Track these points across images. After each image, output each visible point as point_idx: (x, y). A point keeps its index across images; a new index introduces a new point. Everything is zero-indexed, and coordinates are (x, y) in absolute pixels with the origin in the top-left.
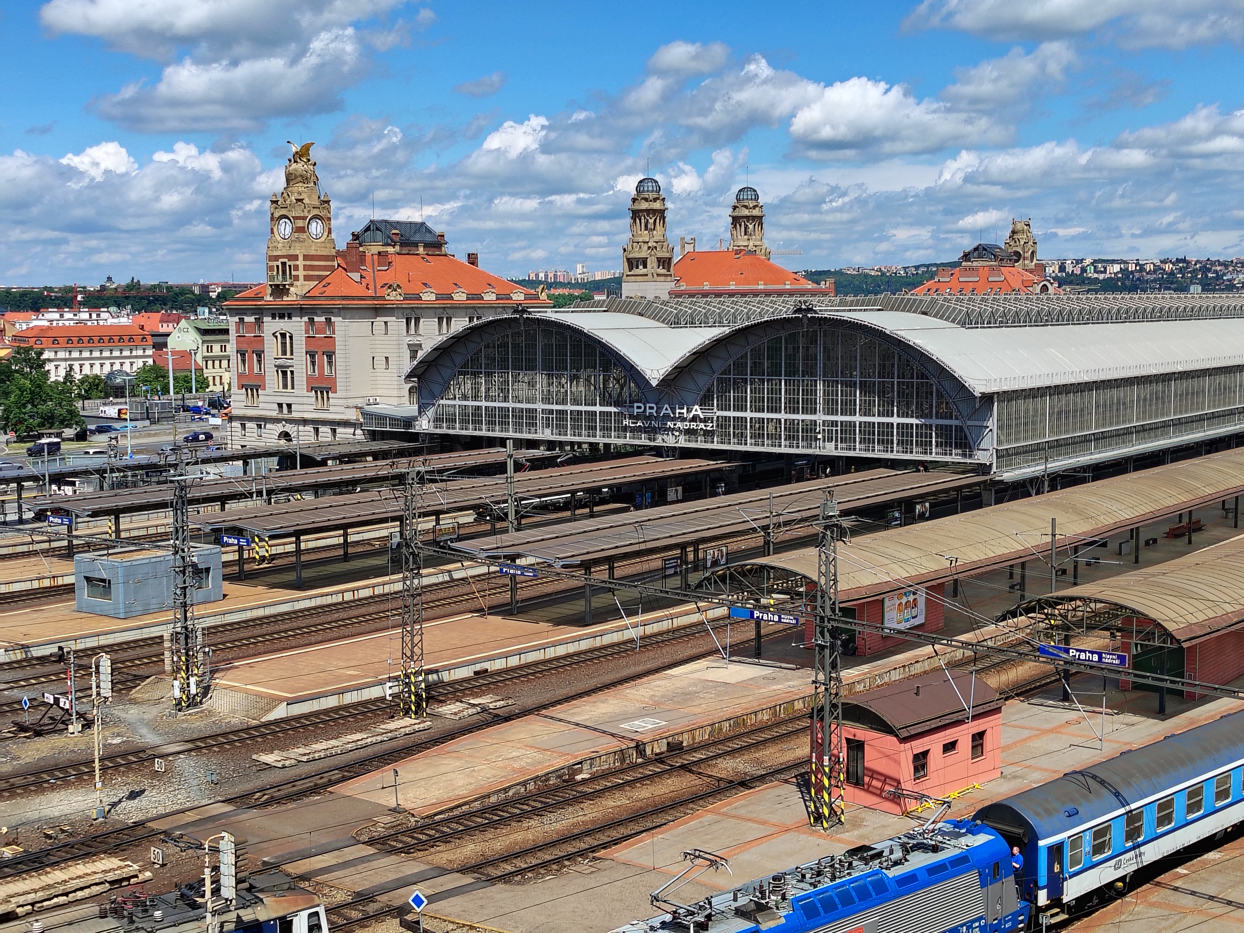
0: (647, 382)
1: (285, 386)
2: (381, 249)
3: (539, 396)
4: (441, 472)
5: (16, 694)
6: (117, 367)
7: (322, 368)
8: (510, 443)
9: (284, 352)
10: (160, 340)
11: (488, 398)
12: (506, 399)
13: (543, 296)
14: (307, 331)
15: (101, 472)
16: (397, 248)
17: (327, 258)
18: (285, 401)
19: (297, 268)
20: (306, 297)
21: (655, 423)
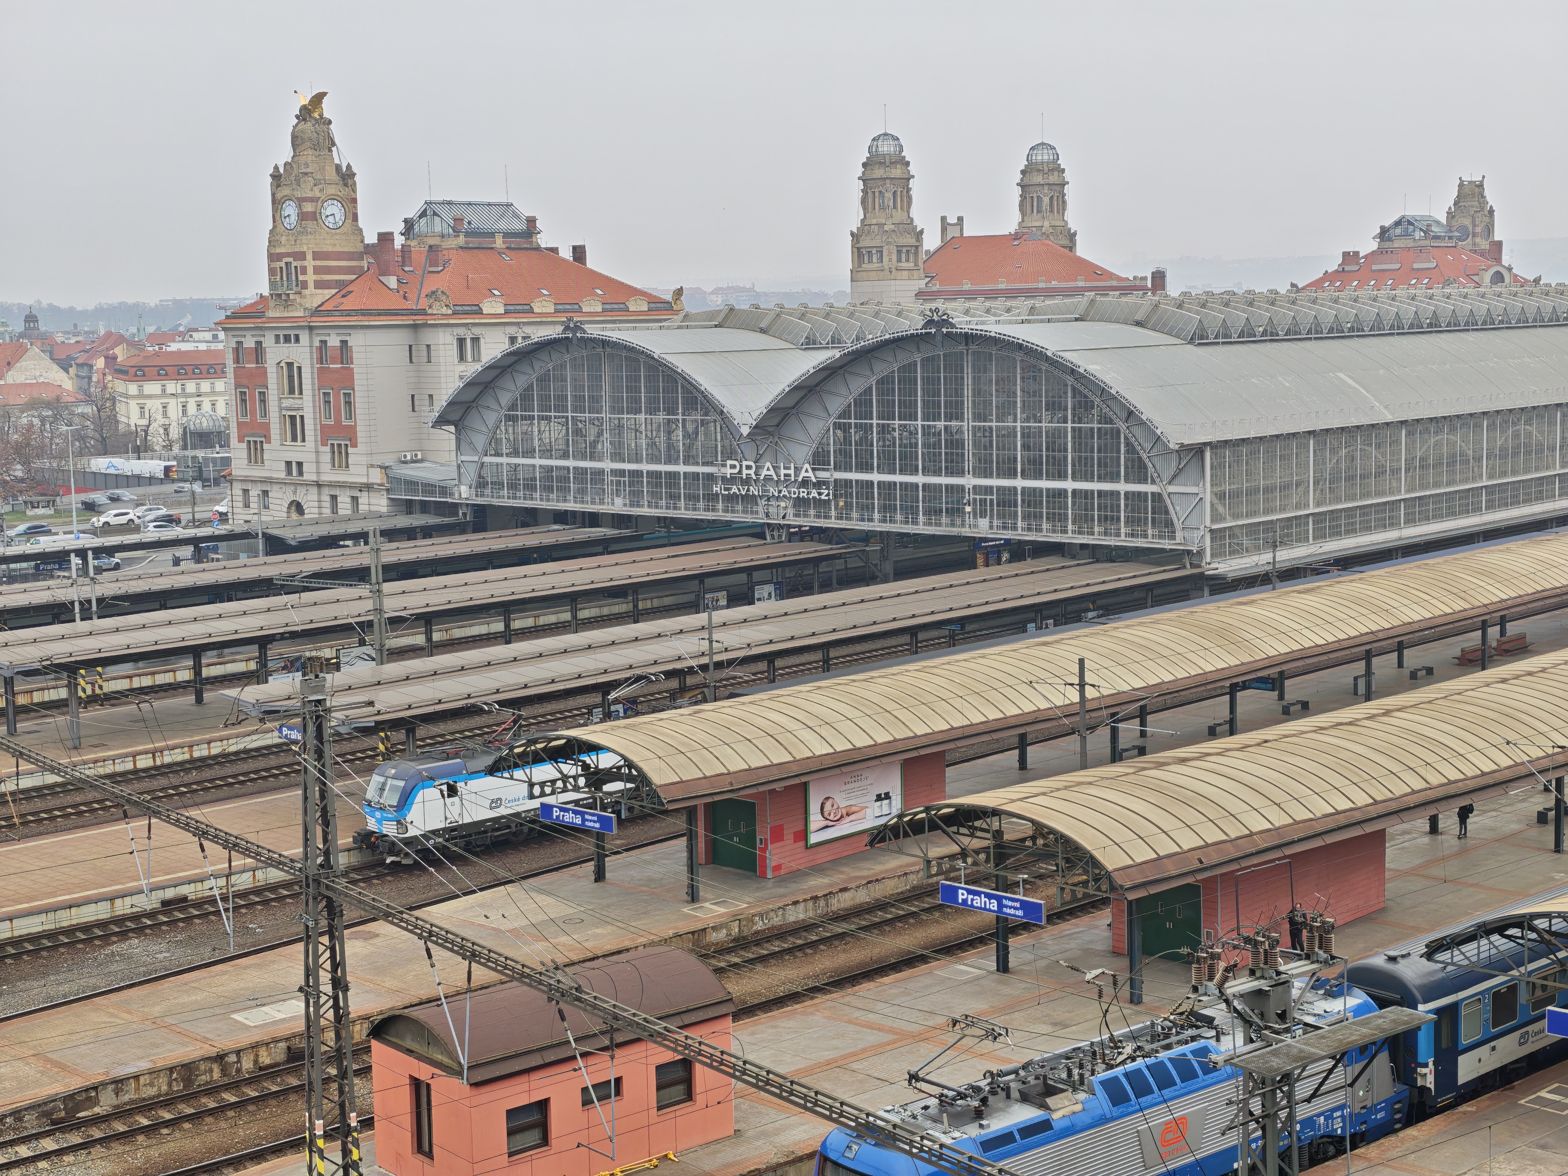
0: (736, 428)
1: (293, 438)
7: (337, 411)
9: (291, 391)
14: (319, 361)
17: (350, 256)
18: (294, 457)
19: (304, 271)
20: (317, 312)
21: (754, 490)
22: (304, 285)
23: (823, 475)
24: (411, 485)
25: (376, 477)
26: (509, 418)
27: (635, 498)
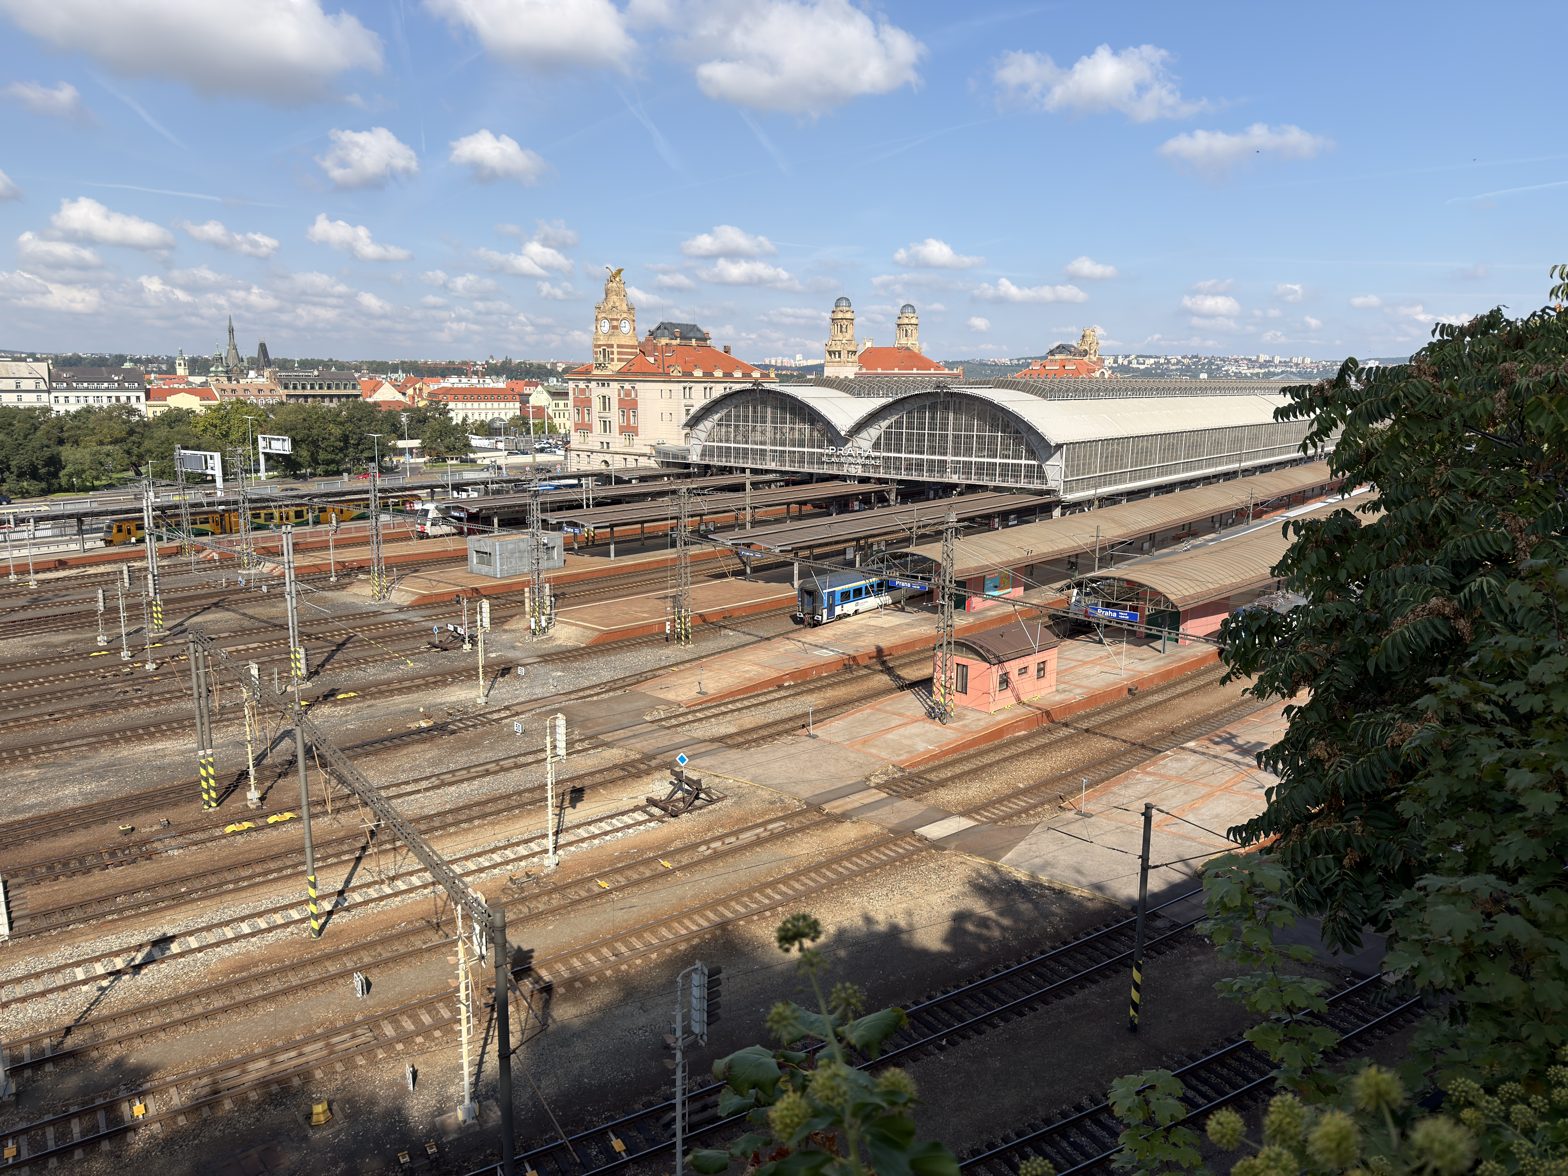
0: (839, 433)
1: (605, 431)
2: (668, 341)
3: (768, 441)
4: (703, 488)
5: (430, 624)
6: (496, 415)
7: (629, 419)
8: (748, 471)
9: (605, 409)
10: (524, 398)
11: (735, 442)
12: (747, 442)
13: (773, 375)
14: (619, 395)
15: (485, 483)
16: (678, 341)
17: (632, 347)
18: (605, 440)
19: (612, 353)
20: (619, 372)
21: (842, 460)
22: (613, 360)
23: (878, 454)
24: (666, 454)
25: (647, 450)
26: (718, 425)
27: (783, 462)
